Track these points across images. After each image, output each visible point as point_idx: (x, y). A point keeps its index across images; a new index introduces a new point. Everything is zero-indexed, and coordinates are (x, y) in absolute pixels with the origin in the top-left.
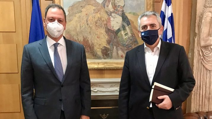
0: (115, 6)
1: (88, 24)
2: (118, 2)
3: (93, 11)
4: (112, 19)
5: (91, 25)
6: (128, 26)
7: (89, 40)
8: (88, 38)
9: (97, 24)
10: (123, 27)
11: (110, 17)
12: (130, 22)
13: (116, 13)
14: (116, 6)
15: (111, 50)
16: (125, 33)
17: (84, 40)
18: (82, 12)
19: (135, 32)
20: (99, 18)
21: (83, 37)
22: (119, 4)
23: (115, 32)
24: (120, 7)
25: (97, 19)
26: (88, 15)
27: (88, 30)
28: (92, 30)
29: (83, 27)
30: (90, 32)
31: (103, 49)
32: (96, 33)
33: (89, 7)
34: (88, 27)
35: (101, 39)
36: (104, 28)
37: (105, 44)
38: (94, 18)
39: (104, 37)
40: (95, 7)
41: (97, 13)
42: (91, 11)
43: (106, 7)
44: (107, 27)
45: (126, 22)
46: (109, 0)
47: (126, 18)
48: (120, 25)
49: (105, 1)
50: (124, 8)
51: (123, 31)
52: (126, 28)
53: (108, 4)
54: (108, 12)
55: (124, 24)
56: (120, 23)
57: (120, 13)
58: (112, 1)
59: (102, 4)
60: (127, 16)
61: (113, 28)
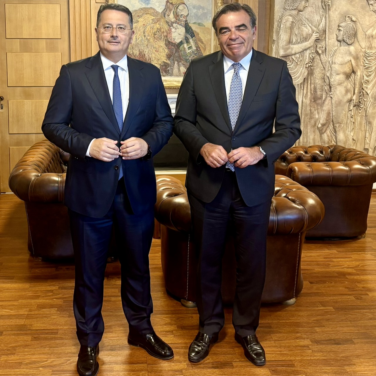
0: (177, 15)
1: (145, 36)
2: (180, 11)
3: (151, 21)
4: (173, 30)
5: (148, 38)
6: (192, 38)
7: (145, 54)
8: (144, 52)
9: (156, 36)
10: (186, 39)
11: (172, 27)
12: (195, 34)
13: (178, 24)
14: (178, 15)
15: (172, 66)
16: (188, 47)
17: (140, 54)
18: (138, 22)
19: (200, 45)
20: (158, 29)
21: (139, 51)
22: (182, 13)
23: (177, 45)
24: (183, 16)
25: (156, 30)
26: (146, 26)
27: (146, 43)
28: (150, 43)
29: (140, 39)
30: (147, 45)
31: (162, 64)
32: (154, 46)
33: (147, 17)
34: (145, 39)
35: (160, 53)
36: (163, 41)
37: (164, 59)
38: (153, 28)
39: (164, 51)
40: (154, 16)
41: (156, 23)
42: (149, 21)
43: (166, 17)
44: (167, 39)
45: (190, 33)
46: (170, 9)
47: (190, 29)
48: (183, 36)
49: (166, 10)
50: (187, 18)
51: (186, 44)
52: (190, 40)
53: (168, 13)
54: (169, 22)
55: (187, 36)
56: (183, 34)
57: (182, 24)
58: (174, 10)
59: (161, 13)
60: (191, 27)
61: (174, 40)
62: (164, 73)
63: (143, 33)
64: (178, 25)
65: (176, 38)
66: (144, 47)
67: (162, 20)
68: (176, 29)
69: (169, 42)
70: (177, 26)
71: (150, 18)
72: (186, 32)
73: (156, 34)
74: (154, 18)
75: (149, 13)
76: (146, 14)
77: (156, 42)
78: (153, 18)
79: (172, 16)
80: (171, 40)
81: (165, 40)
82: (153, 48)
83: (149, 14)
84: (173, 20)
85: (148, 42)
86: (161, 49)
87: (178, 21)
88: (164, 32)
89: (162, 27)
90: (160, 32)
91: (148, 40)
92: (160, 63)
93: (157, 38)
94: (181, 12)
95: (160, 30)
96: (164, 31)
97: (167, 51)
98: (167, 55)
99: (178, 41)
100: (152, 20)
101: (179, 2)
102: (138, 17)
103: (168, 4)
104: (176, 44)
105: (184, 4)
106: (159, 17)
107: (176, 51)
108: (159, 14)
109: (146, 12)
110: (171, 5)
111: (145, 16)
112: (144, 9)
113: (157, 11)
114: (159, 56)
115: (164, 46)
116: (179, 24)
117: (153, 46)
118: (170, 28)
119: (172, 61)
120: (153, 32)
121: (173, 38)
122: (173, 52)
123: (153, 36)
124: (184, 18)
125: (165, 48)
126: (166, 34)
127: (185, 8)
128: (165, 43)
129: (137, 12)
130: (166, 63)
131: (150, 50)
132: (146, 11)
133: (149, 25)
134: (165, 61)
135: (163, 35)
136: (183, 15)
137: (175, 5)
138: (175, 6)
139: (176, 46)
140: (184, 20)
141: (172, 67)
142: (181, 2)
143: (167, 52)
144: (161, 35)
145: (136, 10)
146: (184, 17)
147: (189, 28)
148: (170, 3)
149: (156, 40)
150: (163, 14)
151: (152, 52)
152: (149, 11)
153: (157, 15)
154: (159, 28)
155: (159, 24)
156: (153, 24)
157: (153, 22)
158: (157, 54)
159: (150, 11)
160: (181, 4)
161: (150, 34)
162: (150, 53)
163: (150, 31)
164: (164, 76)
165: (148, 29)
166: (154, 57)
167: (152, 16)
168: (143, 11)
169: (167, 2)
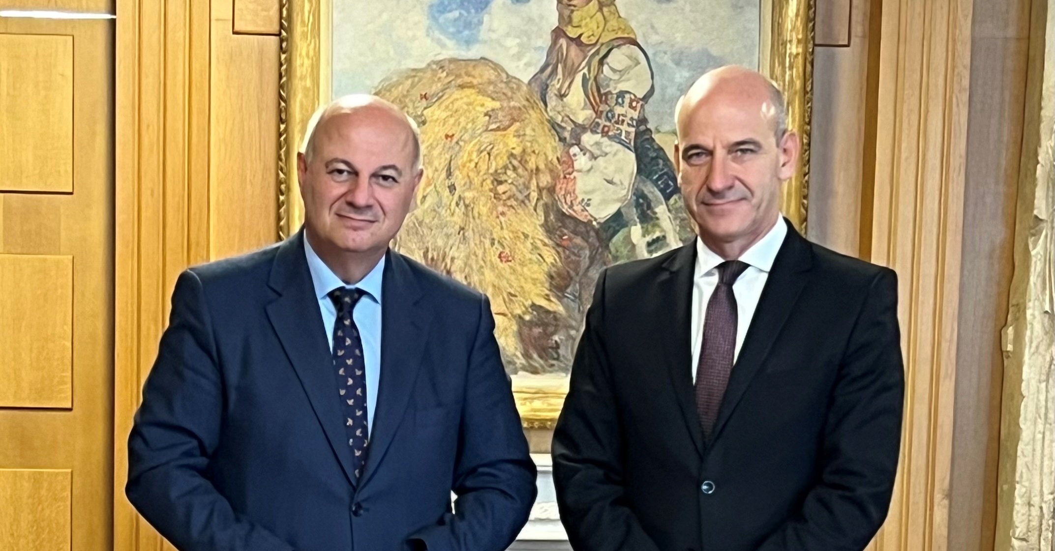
0: (600, 95)
1: (452, 188)
2: (616, 77)
3: (482, 121)
4: (582, 162)
6: (667, 198)
8: (448, 261)
9: (501, 189)
10: (638, 205)
11: (575, 150)
13: (605, 134)
14: (606, 94)
16: (649, 238)
18: (424, 123)
20: (512, 155)
22: (622, 87)
23: (597, 232)
24: (627, 101)
25: (502, 161)
26: (457, 143)
27: (455, 218)
28: (474, 218)
29: (429, 201)
30: (462, 229)
31: (527, 318)
32: (495, 236)
33: (465, 100)
34: (453, 204)
35: (518, 268)
36: (535, 210)
37: (538, 295)
38: (489, 154)
39: (535, 257)
40: (493, 99)
41: (505, 129)
42: (473, 121)
43: (552, 101)
44: (554, 203)
45: (660, 179)
46: (569, 63)
47: (657, 157)
48: (624, 192)
49: (550, 68)
50: (646, 107)
51: (639, 226)
52: (657, 210)
53: (561, 86)
54: (563, 125)
55: (646, 192)
56: (626, 184)
57: (624, 134)
58: (585, 71)
59: (530, 83)
60: (661, 149)
61: (584, 210)
62: (535, 356)
63: (444, 175)
64: (605, 140)
65: (596, 199)
66: (448, 236)
67: (534, 116)
68: (594, 157)
69: (562, 217)
70: (597, 144)
71: (479, 108)
72: (640, 171)
73: (503, 178)
74: (497, 105)
75: (475, 82)
76: (462, 87)
77: (503, 214)
78: (490, 104)
79: (576, 96)
80: (571, 207)
81: (546, 206)
82: (487, 243)
83: (471, 86)
84: (583, 115)
85: (466, 215)
86: (524, 250)
87: (603, 122)
88: (537, 169)
89: (529, 150)
90: (520, 171)
91: (466, 206)
92: (518, 311)
93: (509, 198)
94: (618, 81)
95: (523, 162)
96: (542, 166)
97: (550, 256)
98: (551, 277)
99: (602, 212)
100: (486, 114)
101: (613, 36)
102: (424, 103)
103: (563, 42)
104: (593, 227)
105: (634, 43)
106: (517, 104)
107: (592, 259)
108: (519, 88)
109: (459, 81)
110: (574, 50)
111: (455, 96)
112: (452, 66)
113: (508, 75)
114: (513, 278)
115: (540, 234)
116: (610, 133)
117: (488, 236)
118: (568, 154)
119: (572, 304)
120: (491, 171)
121: (580, 199)
122: (577, 263)
123: (491, 190)
124: (631, 106)
125: (545, 245)
126: (550, 179)
127: (638, 63)
128: (543, 219)
129: (420, 81)
130: (548, 312)
131: (475, 254)
132: (458, 76)
133: (473, 137)
134: (543, 303)
135: (534, 184)
136: (627, 96)
137: (593, 51)
138: (593, 55)
139: (592, 233)
140: (632, 119)
141: (572, 332)
142: (620, 35)
143: (550, 260)
144: (527, 186)
145: (414, 70)
146: (634, 104)
147: (654, 155)
148: (571, 39)
149: (505, 205)
150: (536, 88)
151: (482, 263)
152: (474, 77)
153: (510, 94)
154: (517, 151)
155: (517, 136)
156: (489, 134)
157: (489, 123)
158: (507, 273)
159: (476, 73)
160: (618, 46)
161: (477, 181)
162: (474, 267)
163: (477, 164)
164: (535, 371)
165: (470, 154)
166: (494, 286)
167: (489, 96)
168: (448, 75)
169: (558, 33)
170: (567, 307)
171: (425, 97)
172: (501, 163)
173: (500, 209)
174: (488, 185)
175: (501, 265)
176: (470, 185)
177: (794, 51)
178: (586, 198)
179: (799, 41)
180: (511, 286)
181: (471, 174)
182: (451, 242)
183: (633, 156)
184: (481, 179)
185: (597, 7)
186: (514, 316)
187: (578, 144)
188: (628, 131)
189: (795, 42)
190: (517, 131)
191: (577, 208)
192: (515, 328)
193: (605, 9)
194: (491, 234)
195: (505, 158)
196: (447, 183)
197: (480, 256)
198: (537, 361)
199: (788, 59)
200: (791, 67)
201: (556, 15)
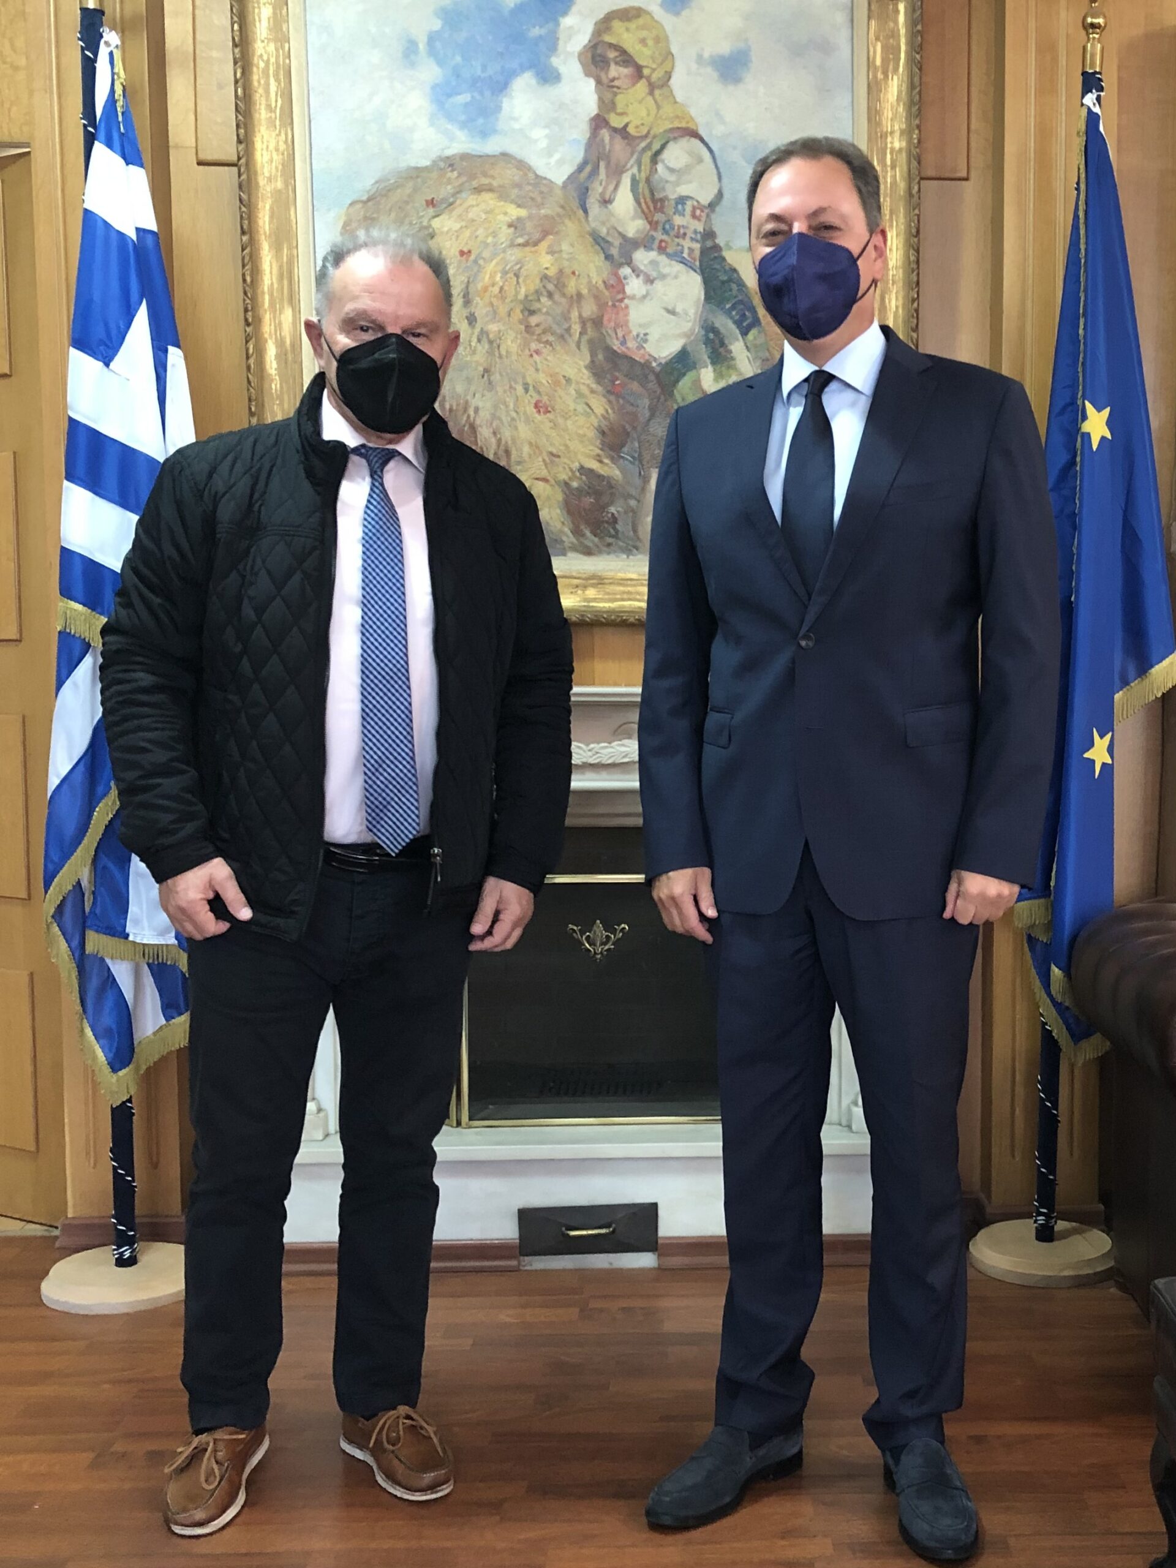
0: (654, 201)
1: (472, 320)
2: (672, 178)
4: (634, 286)
6: (745, 333)
10: (707, 342)
11: (626, 271)
13: (662, 250)
14: (662, 200)
15: (630, 496)
16: (723, 384)
22: (683, 190)
23: (657, 375)
24: (689, 208)
25: (535, 284)
26: (475, 262)
27: (477, 358)
28: (500, 357)
30: (486, 371)
31: (575, 484)
32: (529, 380)
33: (483, 206)
34: (474, 340)
35: (560, 421)
36: (579, 347)
37: (588, 456)
38: (517, 276)
39: (581, 408)
40: (519, 206)
41: (536, 244)
42: (494, 234)
43: (594, 208)
44: (602, 338)
45: (733, 307)
46: (613, 161)
47: (730, 280)
48: (690, 324)
49: (588, 168)
50: (713, 216)
51: (710, 368)
52: (732, 348)
53: (605, 188)
54: (609, 239)
55: (717, 325)
56: (692, 312)
57: (686, 251)
58: (635, 170)
59: (565, 185)
60: (735, 270)
61: (640, 347)
62: (588, 534)
63: (460, 302)
64: (663, 259)
65: (654, 334)
66: (469, 380)
67: (570, 227)
68: (650, 281)
69: (614, 357)
70: (653, 263)
71: (501, 217)
72: (708, 298)
73: (536, 306)
74: (523, 213)
75: (495, 183)
76: (478, 190)
77: (537, 352)
78: (515, 212)
79: (624, 202)
80: (624, 342)
81: (591, 342)
82: (520, 389)
83: (490, 189)
84: (634, 227)
85: (490, 353)
86: (567, 399)
87: (659, 235)
88: (579, 296)
89: (568, 271)
90: (557, 297)
91: (491, 342)
92: (563, 476)
93: (544, 332)
94: (677, 184)
95: (560, 285)
96: (585, 291)
97: (599, 405)
98: (603, 433)
99: (663, 350)
100: (510, 226)
101: (668, 125)
102: (431, 211)
103: (605, 134)
104: (652, 370)
105: (695, 135)
106: (549, 212)
107: (653, 411)
108: (551, 190)
109: (475, 184)
110: (619, 145)
111: (469, 203)
112: (465, 164)
113: (537, 176)
114: (553, 434)
115: (586, 378)
116: (669, 250)
117: (520, 381)
118: (616, 275)
119: (631, 466)
120: (521, 296)
121: (635, 333)
122: (634, 415)
123: (521, 322)
124: (694, 216)
125: (592, 391)
126: (595, 308)
127: (700, 160)
128: (588, 359)
129: (424, 183)
130: (600, 477)
131: (505, 404)
132: (472, 177)
133: (494, 255)
134: (594, 465)
135: (575, 314)
136: (689, 203)
137: (643, 145)
138: (644, 150)
139: (652, 377)
140: (695, 232)
141: (633, 503)
142: (677, 124)
143: (599, 410)
144: (566, 317)
145: (417, 169)
146: (698, 212)
147: (725, 278)
148: (615, 130)
149: (539, 341)
150: (573, 192)
151: (514, 414)
152: (493, 177)
153: (539, 200)
154: (552, 272)
155: (551, 252)
156: (516, 250)
157: (515, 236)
158: (546, 427)
159: (496, 172)
160: (675, 138)
162: (504, 418)
163: (501, 288)
164: (588, 552)
165: (492, 276)
166: (530, 444)
167: (512, 202)
168: (460, 175)
169: (599, 122)
170: (623, 471)
171: (431, 203)
172: (532, 288)
173: (534, 346)
174: (518, 314)
175: (539, 418)
176: (494, 315)
177: (897, 145)
178: (643, 332)
179: (902, 132)
180: (552, 444)
181: (494, 300)
182: (473, 388)
183: (697, 279)
184: (507, 309)
185: (647, 90)
186: (558, 483)
187: (629, 263)
188: (691, 246)
189: (897, 135)
190: (549, 247)
191: (631, 344)
192: (560, 497)
193: (657, 92)
194: (524, 377)
195: (538, 281)
196: (465, 313)
197: (512, 406)
198: (590, 539)
199: (889, 156)
200: (893, 167)
201: (595, 97)
